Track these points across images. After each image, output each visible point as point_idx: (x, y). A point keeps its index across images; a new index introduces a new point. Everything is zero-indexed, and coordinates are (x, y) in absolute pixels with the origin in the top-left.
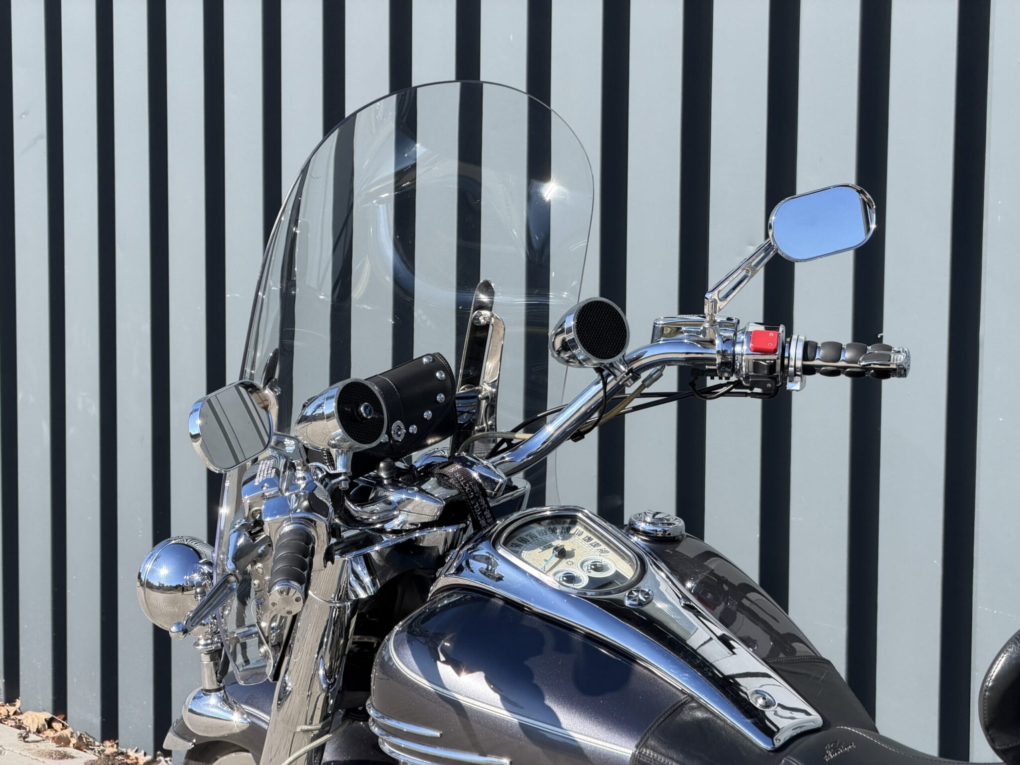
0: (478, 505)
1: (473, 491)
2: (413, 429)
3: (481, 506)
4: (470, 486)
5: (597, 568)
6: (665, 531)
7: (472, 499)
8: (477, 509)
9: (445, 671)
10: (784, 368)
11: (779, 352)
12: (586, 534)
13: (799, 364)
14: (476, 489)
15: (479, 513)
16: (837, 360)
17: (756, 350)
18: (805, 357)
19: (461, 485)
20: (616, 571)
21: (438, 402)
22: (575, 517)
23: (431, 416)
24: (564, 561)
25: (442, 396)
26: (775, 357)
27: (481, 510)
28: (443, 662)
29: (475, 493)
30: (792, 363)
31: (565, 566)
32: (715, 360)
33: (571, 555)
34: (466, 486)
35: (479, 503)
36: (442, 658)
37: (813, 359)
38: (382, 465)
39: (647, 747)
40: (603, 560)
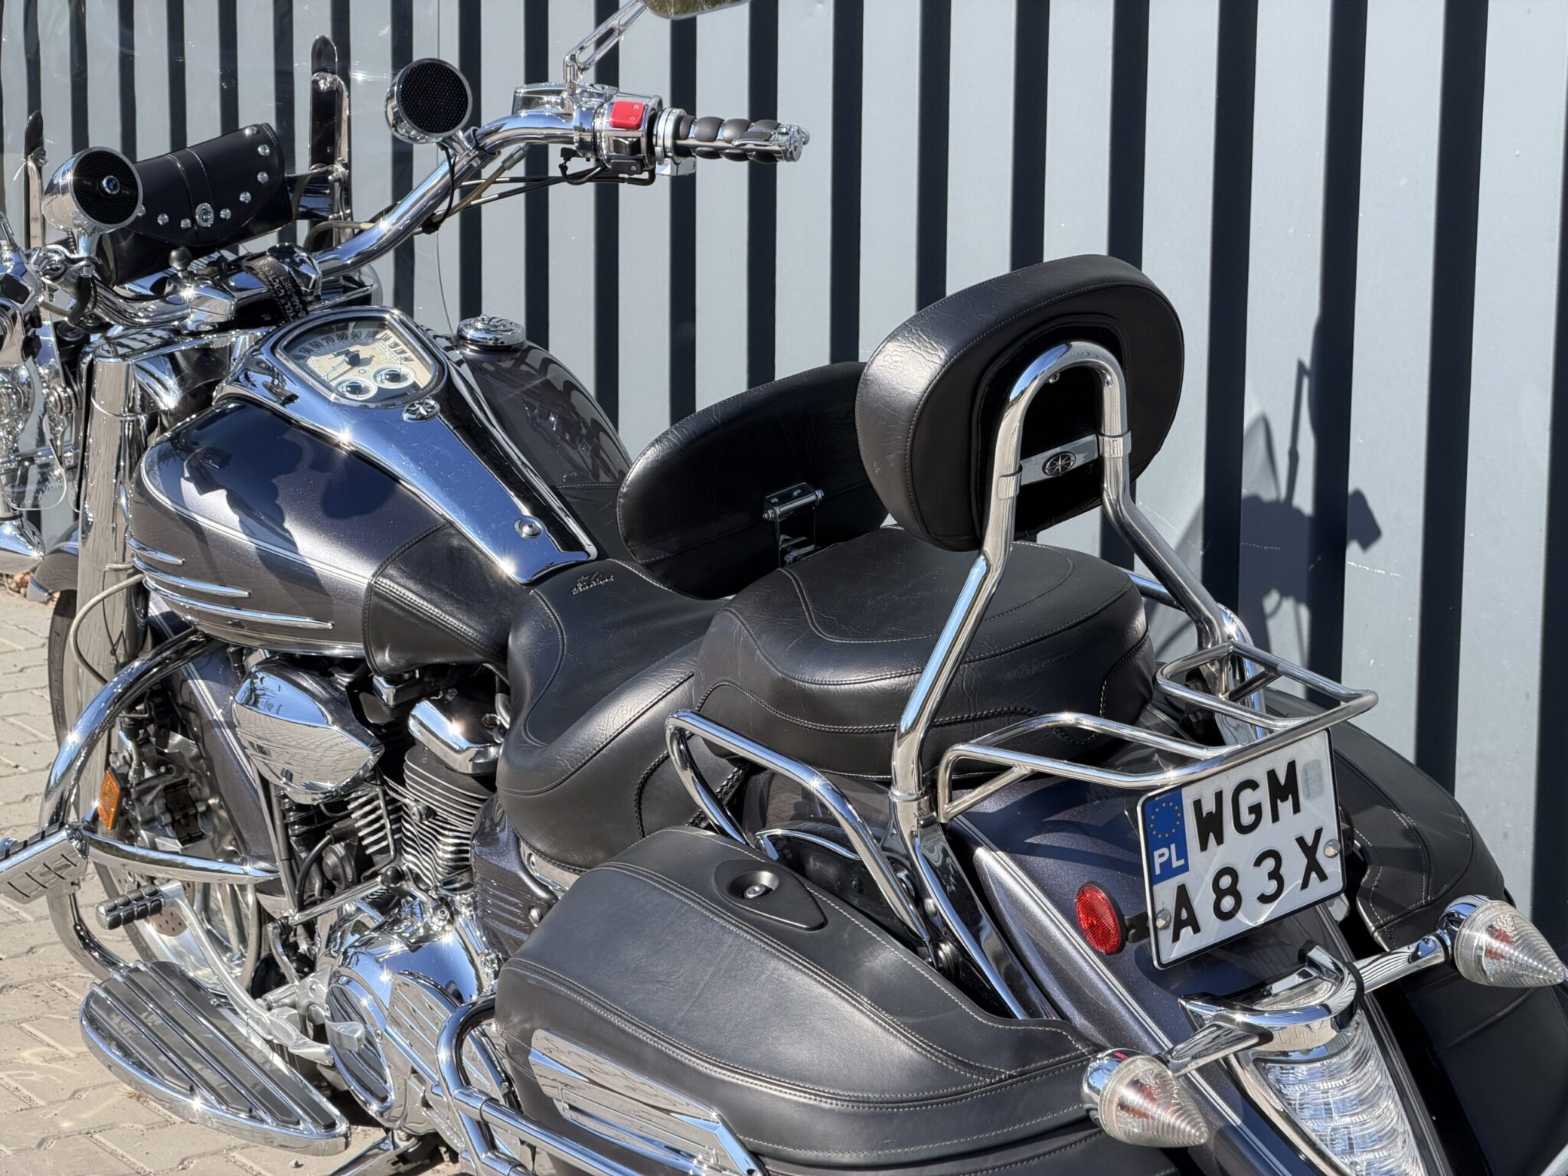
0: (289, 304)
1: (284, 288)
2: (225, 214)
3: (294, 306)
4: (280, 283)
5: (395, 377)
6: (497, 339)
7: (283, 297)
8: (289, 309)
9: (189, 488)
10: (651, 147)
11: (644, 126)
12: (394, 339)
13: (668, 143)
14: (288, 285)
15: (291, 315)
16: (714, 139)
17: (615, 125)
18: (676, 135)
19: (269, 281)
20: (414, 382)
21: (259, 183)
22: (383, 319)
23: (250, 198)
24: (357, 369)
25: (265, 175)
26: (639, 133)
27: (294, 311)
28: (187, 479)
29: (286, 291)
30: (660, 142)
31: (356, 375)
32: (572, 137)
33: (368, 361)
34: (275, 281)
35: (292, 303)
36: (187, 475)
37: (686, 137)
38: (174, 254)
39: (384, 577)
40: (403, 369)
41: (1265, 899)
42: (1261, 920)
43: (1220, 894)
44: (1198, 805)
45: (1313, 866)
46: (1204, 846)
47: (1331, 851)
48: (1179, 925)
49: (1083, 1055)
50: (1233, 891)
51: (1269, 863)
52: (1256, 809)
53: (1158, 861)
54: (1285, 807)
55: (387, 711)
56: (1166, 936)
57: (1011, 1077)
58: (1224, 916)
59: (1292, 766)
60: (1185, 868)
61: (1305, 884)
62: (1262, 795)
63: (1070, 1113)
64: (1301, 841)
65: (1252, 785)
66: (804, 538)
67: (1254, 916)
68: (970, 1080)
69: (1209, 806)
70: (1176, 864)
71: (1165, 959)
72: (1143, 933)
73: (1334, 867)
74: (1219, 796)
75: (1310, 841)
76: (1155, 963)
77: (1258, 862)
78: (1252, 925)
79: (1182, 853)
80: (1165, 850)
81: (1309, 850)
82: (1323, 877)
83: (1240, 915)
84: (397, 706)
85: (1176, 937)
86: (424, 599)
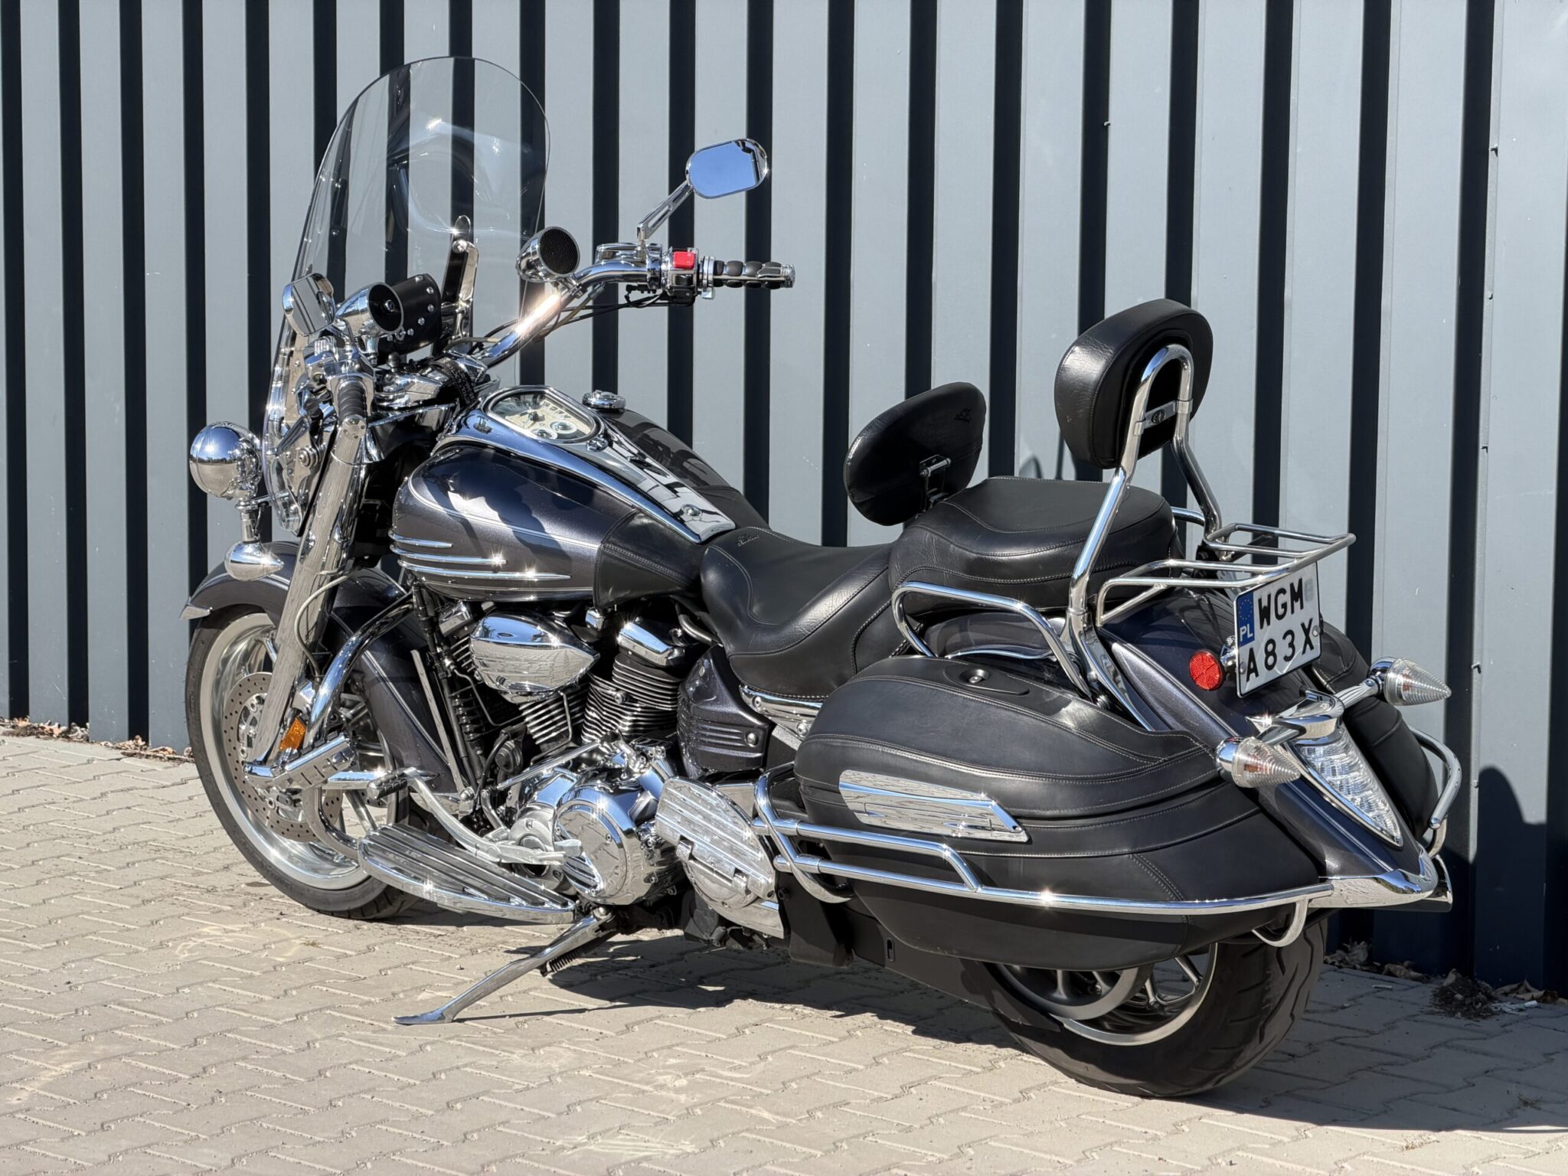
0: (464, 388)
1: (460, 377)
2: (411, 332)
3: (467, 389)
4: (458, 374)
5: (565, 427)
6: (611, 405)
7: (460, 384)
8: (464, 392)
9: (455, 498)
10: (699, 281)
11: (695, 268)
12: (552, 405)
13: (711, 278)
14: (463, 376)
16: (740, 275)
17: (678, 267)
18: (715, 273)
19: (452, 373)
20: (578, 429)
21: (429, 312)
22: (544, 393)
23: (424, 322)
24: (538, 423)
25: (432, 307)
26: (692, 272)
28: (453, 492)
29: (462, 379)
30: (705, 277)
31: (538, 426)
32: (646, 276)
33: (543, 419)
36: (452, 489)
37: (721, 274)
38: (390, 357)
39: (609, 543)
40: (567, 422)
41: (1287, 659)
42: (1285, 672)
43: (1268, 654)
44: (1260, 601)
45: (1308, 641)
46: (1262, 627)
47: (1315, 633)
48: (1250, 671)
49: (1200, 748)
50: (1273, 653)
51: (1289, 637)
52: (1284, 606)
53: (1242, 633)
54: (1297, 605)
55: (594, 633)
56: (1244, 677)
57: (1165, 761)
58: (1269, 668)
59: (1300, 581)
60: (1252, 639)
61: (1304, 652)
62: (1286, 598)
63: (1208, 775)
64: (1303, 625)
65: (1282, 591)
66: (935, 489)
67: (1283, 668)
68: (1143, 764)
69: (1265, 603)
70: (1249, 636)
71: (1243, 692)
72: (1233, 678)
73: (1316, 641)
74: (1269, 596)
75: (1307, 626)
76: (1238, 694)
77: (1284, 637)
78: (1280, 674)
79: (1252, 630)
80: (1244, 627)
81: (1307, 631)
82: (1312, 648)
83: (1275, 668)
84: (603, 630)
85: (1248, 680)
86: (640, 555)
